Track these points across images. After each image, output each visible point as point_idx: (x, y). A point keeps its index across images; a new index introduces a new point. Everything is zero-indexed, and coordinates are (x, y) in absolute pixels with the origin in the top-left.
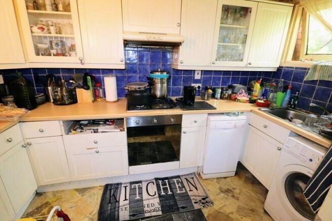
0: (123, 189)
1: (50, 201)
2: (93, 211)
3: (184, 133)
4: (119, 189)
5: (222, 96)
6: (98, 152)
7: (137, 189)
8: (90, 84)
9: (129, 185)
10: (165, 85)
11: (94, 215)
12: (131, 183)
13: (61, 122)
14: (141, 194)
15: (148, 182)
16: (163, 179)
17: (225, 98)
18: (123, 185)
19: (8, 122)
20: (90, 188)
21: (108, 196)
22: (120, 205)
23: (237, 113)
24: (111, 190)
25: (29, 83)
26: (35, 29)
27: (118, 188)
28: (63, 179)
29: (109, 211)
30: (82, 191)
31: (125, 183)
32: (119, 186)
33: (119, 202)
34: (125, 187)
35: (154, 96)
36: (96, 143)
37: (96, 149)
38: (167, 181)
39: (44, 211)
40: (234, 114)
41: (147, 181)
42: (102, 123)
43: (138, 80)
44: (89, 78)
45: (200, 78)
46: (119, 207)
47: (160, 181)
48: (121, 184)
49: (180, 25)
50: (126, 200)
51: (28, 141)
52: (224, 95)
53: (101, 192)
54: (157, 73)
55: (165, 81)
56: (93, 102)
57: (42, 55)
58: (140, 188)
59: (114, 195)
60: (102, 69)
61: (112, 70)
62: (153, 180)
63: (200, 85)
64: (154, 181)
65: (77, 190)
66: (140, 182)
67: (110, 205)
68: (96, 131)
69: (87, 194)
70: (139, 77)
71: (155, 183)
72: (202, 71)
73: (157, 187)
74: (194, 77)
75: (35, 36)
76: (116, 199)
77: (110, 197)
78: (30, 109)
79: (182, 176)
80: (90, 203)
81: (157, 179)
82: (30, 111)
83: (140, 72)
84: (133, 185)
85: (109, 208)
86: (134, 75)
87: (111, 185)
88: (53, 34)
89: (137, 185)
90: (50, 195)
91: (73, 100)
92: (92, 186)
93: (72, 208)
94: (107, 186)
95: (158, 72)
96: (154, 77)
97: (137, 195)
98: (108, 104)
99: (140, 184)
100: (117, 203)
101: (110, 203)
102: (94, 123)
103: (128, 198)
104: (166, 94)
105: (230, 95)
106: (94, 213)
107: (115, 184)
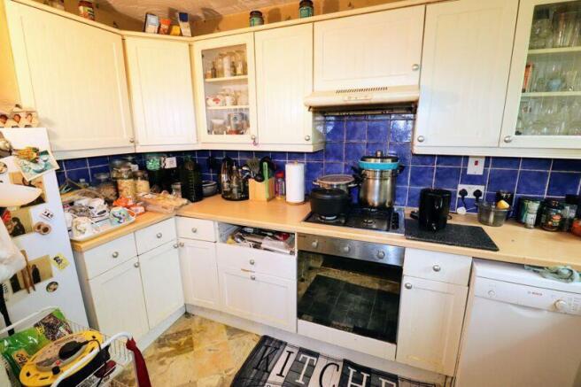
0: (285, 355)
1: (193, 329)
2: (230, 370)
3: (408, 288)
4: (279, 352)
5: (543, 221)
6: (254, 279)
7: (306, 366)
8: (266, 173)
9: (296, 351)
10: (388, 182)
11: (230, 375)
12: (302, 351)
13: (216, 223)
14: (308, 376)
15: (329, 362)
16: (360, 369)
17: (552, 227)
18: (287, 348)
19: (161, 213)
20: (242, 331)
21: (259, 355)
22: (269, 379)
23: (566, 272)
24: (267, 347)
25: (198, 168)
26: (210, 102)
27: (278, 349)
28: (211, 304)
29: (249, 381)
30: (233, 331)
31: (293, 347)
32: (282, 347)
33: (269, 373)
34: (290, 353)
35: (364, 203)
36: (253, 264)
37: (253, 274)
38: (365, 375)
39: (182, 339)
40: (557, 273)
41: (328, 358)
42: (270, 234)
43: (343, 171)
44: (265, 164)
45: (481, 173)
46: (265, 382)
47: (352, 371)
48: (286, 344)
49: (418, 67)
50: (281, 375)
51: (182, 241)
52: (547, 220)
53: (254, 345)
54: (373, 161)
55: (388, 175)
56: (269, 200)
57: (215, 133)
58: (312, 367)
59: (267, 358)
60: (289, 152)
61: (303, 153)
62: (340, 361)
63: (481, 188)
64: (341, 364)
65: (227, 327)
66: (316, 355)
67: (255, 371)
68: (257, 246)
69: (236, 339)
70: (346, 166)
71: (340, 370)
72: (487, 158)
73: (342, 378)
74: (465, 170)
75: (211, 110)
76: (267, 365)
77: (261, 359)
78: (192, 202)
79: (403, 379)
80: (234, 354)
81: (347, 363)
82: (191, 204)
83: (347, 157)
84: (302, 356)
85: (252, 376)
86: (338, 161)
87: (271, 339)
88: (229, 106)
89: (309, 358)
90: (197, 320)
91: (244, 195)
92: (247, 330)
93: (210, 350)
94: (265, 338)
95: (377, 158)
96: (365, 167)
97: (302, 376)
98: (289, 207)
99: (315, 359)
100: (266, 374)
101: (256, 368)
102: (261, 232)
103: (284, 374)
104: (388, 200)
105: (571, 220)
106: (230, 373)
107: (277, 341)
